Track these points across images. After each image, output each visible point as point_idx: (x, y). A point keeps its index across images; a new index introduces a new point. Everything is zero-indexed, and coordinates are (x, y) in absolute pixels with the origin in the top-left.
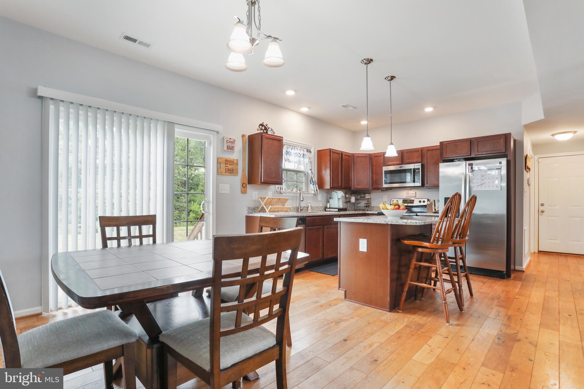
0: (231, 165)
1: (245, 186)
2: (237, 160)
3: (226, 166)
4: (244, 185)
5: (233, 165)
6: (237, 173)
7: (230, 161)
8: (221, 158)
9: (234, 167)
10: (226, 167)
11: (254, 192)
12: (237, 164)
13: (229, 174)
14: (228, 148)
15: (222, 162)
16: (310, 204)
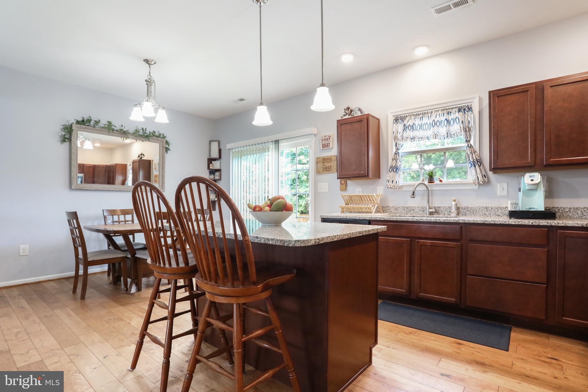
0: (329, 162)
1: (344, 182)
3: (324, 164)
5: (331, 162)
6: (335, 170)
7: (327, 159)
8: (319, 158)
9: (332, 164)
10: (324, 166)
12: (336, 160)
13: (327, 172)
14: (324, 146)
15: (320, 162)
16: (454, 203)
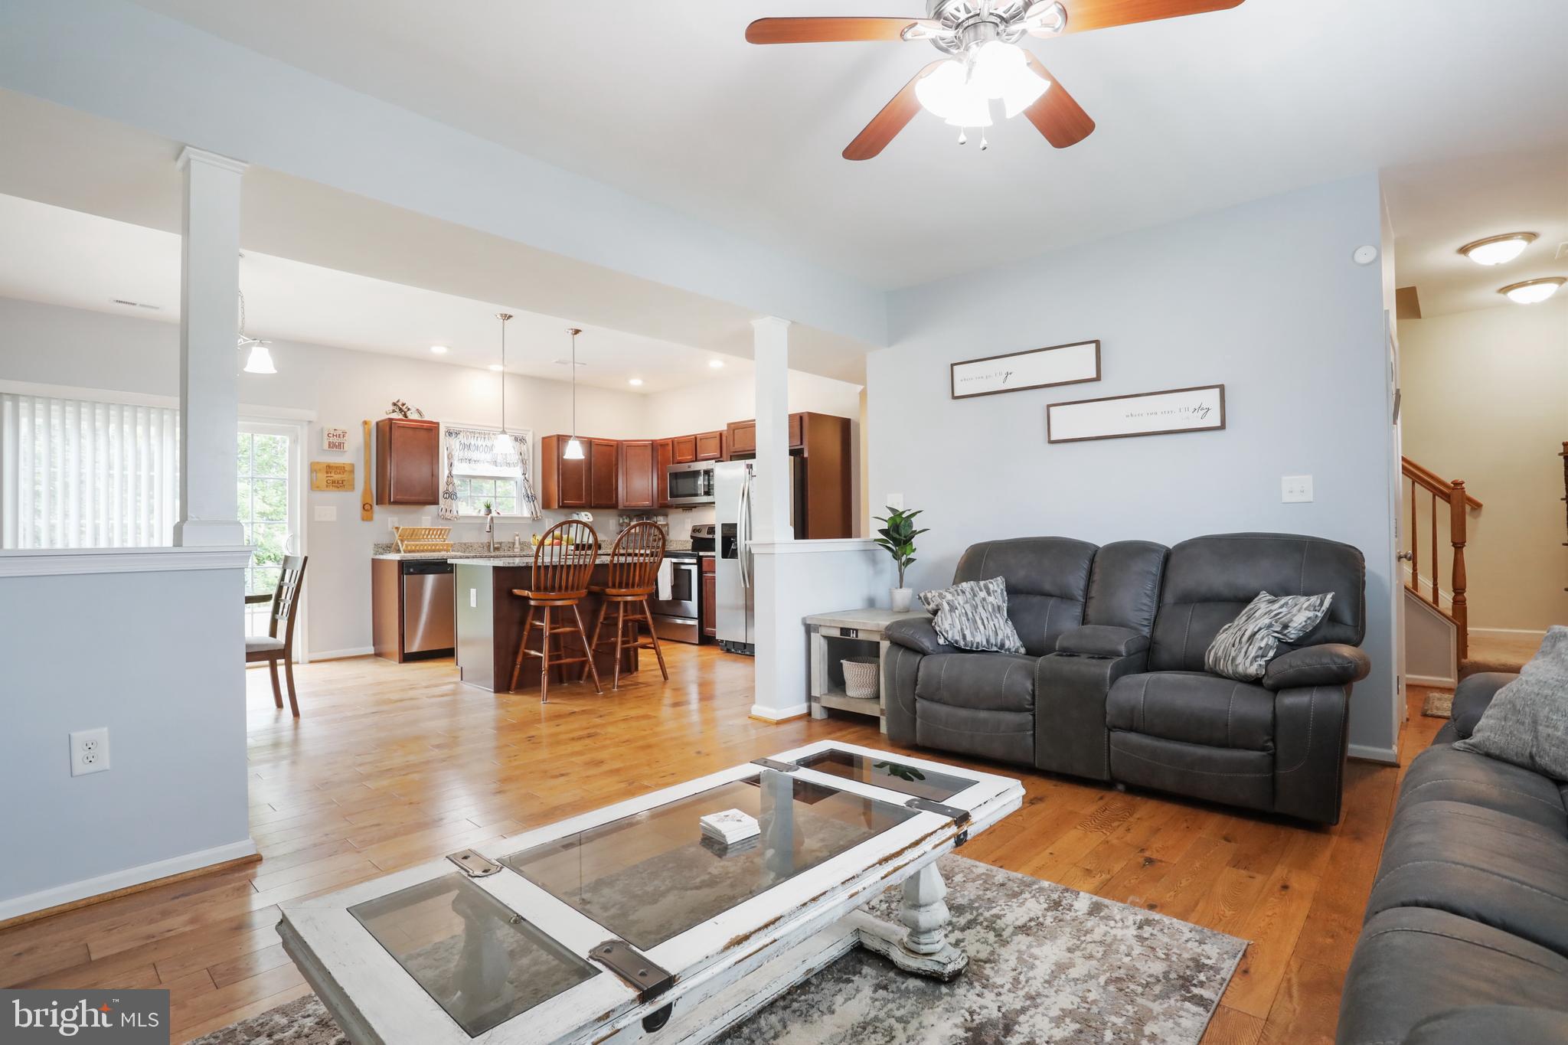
0: (340, 473)
1: (369, 507)
2: (353, 465)
3: (329, 475)
4: (367, 507)
5: (343, 473)
6: (352, 488)
7: (337, 467)
8: (318, 463)
9: (345, 476)
10: (329, 478)
11: (389, 519)
12: (352, 471)
13: (336, 489)
14: (331, 445)
15: (320, 470)
16: (517, 538)
